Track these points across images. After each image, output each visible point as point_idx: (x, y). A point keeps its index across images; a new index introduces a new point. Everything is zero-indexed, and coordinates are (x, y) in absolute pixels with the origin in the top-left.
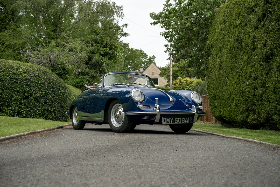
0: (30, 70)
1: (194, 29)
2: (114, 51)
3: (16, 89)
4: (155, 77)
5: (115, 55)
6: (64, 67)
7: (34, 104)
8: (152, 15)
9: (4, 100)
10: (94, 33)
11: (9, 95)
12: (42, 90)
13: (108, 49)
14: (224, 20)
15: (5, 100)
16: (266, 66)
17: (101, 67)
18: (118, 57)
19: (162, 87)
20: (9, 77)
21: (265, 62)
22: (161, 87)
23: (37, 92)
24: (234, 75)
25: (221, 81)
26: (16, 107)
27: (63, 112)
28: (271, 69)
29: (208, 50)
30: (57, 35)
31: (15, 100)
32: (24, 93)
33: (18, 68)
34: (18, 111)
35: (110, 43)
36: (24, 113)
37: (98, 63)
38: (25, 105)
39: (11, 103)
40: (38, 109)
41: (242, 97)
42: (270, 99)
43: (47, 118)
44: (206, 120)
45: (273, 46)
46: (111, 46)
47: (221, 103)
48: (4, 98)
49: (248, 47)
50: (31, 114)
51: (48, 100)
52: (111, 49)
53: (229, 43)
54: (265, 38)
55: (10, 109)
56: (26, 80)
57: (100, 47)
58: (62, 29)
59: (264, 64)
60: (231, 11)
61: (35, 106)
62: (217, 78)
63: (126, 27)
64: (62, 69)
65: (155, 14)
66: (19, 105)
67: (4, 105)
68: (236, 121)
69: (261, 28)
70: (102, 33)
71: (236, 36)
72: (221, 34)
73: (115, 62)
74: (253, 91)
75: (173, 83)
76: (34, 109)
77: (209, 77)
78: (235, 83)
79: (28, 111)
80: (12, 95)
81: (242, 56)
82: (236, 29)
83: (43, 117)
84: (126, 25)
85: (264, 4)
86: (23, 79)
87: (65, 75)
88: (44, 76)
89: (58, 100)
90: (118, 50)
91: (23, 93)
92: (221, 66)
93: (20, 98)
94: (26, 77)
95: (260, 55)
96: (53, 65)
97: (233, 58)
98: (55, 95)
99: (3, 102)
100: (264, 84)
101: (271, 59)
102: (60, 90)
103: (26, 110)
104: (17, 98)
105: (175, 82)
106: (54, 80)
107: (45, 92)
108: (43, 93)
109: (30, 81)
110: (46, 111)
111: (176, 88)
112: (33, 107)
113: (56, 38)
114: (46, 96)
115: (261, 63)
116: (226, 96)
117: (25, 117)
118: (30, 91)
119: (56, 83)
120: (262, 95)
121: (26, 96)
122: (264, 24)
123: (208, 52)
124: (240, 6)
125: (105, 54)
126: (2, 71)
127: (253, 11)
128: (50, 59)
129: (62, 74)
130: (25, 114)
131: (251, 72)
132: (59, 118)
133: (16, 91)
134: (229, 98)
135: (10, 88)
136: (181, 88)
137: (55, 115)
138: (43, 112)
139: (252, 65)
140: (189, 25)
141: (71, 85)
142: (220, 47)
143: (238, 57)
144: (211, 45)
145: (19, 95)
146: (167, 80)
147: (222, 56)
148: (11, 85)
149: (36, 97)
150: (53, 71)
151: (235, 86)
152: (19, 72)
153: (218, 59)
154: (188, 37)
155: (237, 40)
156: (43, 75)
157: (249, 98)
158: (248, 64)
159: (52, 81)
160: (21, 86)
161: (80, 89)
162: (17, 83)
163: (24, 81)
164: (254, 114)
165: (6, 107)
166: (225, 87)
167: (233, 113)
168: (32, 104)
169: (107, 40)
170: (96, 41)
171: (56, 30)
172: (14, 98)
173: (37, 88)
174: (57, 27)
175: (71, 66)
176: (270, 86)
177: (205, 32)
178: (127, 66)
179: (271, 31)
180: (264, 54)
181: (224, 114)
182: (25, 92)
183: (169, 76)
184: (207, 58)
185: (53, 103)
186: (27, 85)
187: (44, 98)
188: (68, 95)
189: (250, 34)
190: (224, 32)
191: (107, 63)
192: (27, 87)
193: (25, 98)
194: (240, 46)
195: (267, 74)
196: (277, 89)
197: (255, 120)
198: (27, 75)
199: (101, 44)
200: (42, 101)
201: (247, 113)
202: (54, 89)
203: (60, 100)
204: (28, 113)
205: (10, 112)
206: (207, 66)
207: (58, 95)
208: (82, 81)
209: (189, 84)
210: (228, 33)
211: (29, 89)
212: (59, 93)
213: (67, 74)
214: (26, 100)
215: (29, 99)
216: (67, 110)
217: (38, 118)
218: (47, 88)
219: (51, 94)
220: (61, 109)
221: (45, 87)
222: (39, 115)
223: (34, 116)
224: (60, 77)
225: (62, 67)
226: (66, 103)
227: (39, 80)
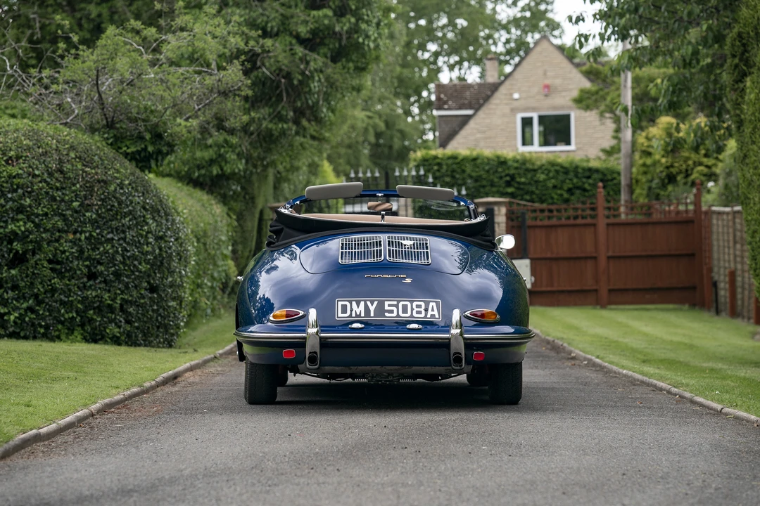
0: (29, 149)
4: (558, 109)
5: (361, 40)
6: (157, 125)
7: (50, 281)
12: (79, 226)
13: (331, 14)
17: (299, 95)
18: (377, 47)
23: (58, 234)
32: (11, 242)
36: (12, 318)
37: (288, 76)
38: (15, 287)
40: (62, 303)
43: (97, 335)
50: (39, 324)
51: (101, 264)
52: (343, 16)
56: (15, 191)
61: (54, 290)
64: (148, 136)
73: (364, 70)
75: (633, 141)
76: (47, 304)
79: (25, 311)
83: (83, 329)
86: (5, 185)
87: (160, 158)
88: (83, 171)
89: (140, 264)
91: (5, 243)
94: (14, 177)
96: (113, 121)
98: (128, 244)
102: (147, 224)
103: (18, 308)
106: (121, 186)
107: (91, 235)
108: (80, 240)
109: (30, 193)
110: (94, 309)
112: (45, 293)
114: (92, 249)
118: (31, 233)
119: (130, 194)
121: (17, 252)
125: (317, 34)
128: (101, 98)
129: (151, 155)
130: (15, 322)
132: (145, 335)
137: (128, 322)
138: (84, 312)
149: (55, 255)
150: (111, 144)
156: (79, 166)
159: (116, 189)
163: (10, 196)
168: (41, 283)
173: (57, 218)
175: (183, 123)
182: (13, 237)
185: (120, 275)
186: (21, 210)
187: (88, 258)
188: (176, 240)
191: (327, 79)
192: (20, 216)
193: (12, 261)
198: (20, 172)
200: (80, 270)
202: (123, 221)
203: (147, 262)
204: (27, 319)
207: (139, 241)
211: (29, 225)
212: (142, 236)
213: (167, 154)
214: (17, 270)
215: (29, 265)
216: (174, 299)
217: (63, 337)
218: (94, 216)
219: (113, 239)
220: (150, 298)
221: (88, 214)
222: (66, 324)
223: (47, 327)
224: (143, 171)
225: (147, 130)
226: (172, 273)
227: (64, 188)
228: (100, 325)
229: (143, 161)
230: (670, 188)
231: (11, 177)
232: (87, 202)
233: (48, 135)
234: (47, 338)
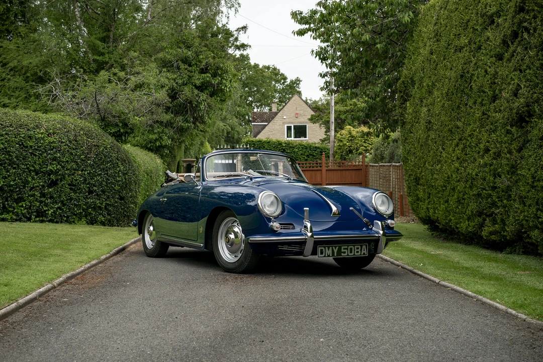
0: (60, 129)
1: (378, 46)
2: (222, 79)
3: (33, 167)
4: (302, 123)
5: (223, 87)
6: (125, 119)
7: (69, 194)
8: (294, 15)
9: (10, 190)
10: (182, 45)
11: (20, 180)
12: (84, 167)
13: (210, 76)
14: (437, 34)
15: (12, 188)
16: (517, 134)
17: (196, 111)
18: (230, 91)
19: (315, 144)
20: (20, 145)
21: (517, 127)
22: (312, 143)
23: (73, 171)
24: (456, 143)
25: (429, 151)
26: (33, 202)
27: (124, 209)
28: (528, 141)
29: (405, 87)
30: (109, 47)
31: (32, 189)
32: (49, 175)
33: (37, 126)
34: (37, 210)
35: (213, 64)
36: (50, 212)
37: (191, 102)
38: (51, 197)
39: (25, 194)
40: (75, 205)
41: (471, 187)
42: (525, 198)
43: (93, 221)
44: (399, 213)
45: (531, 98)
46: (215, 70)
47: (430, 194)
48: (11, 186)
49: (484, 92)
50: (64, 215)
51: (95, 186)
52: (215, 77)
53: (447, 80)
54: (516, 81)
55: (22, 206)
56: (52, 150)
57: (195, 72)
58: (120, 36)
59: (514, 130)
60: (449, 18)
61: (71, 199)
62: (422, 145)
63: (245, 32)
64: (121, 125)
65: (301, 13)
66: (40, 197)
67: (11, 199)
68: (459, 232)
69: (509, 60)
70: (197, 44)
71: (460, 68)
72: (430, 60)
73: (224, 101)
74: (492, 179)
75: (335, 136)
76: (68, 206)
77: (407, 141)
78: (458, 158)
79: (57, 209)
80: (25, 179)
81: (471, 108)
82: (460, 55)
83: (86, 218)
84: (244, 28)
85: (516, 12)
86: (47, 147)
87: (127, 135)
88: (87, 141)
89: (115, 186)
90: (229, 78)
91: (47, 175)
92: (430, 122)
93: (42, 184)
94: (52, 143)
95: (506, 113)
96: (104, 117)
97: (453, 110)
98: (109, 176)
99: (9, 192)
100: (514, 168)
101: (527, 122)
102: (119, 167)
103: (53, 208)
104: (35, 185)
105: (340, 134)
106: (106, 148)
107: (90, 172)
108: (85, 174)
109: (59, 151)
110: (92, 208)
111: (341, 146)
112: (67, 200)
113: (108, 53)
114: (91, 179)
115: (509, 128)
116: (440, 183)
117: (51, 221)
118: (60, 170)
119: (110, 152)
120: (509, 189)
121: (53, 180)
122: (514, 52)
123: (405, 91)
124: (467, 9)
125: (204, 85)
126: (6, 134)
127: (493, 22)
128: (98, 106)
129: (122, 134)
130: (51, 214)
131: (488, 142)
132: (117, 221)
133: (33, 171)
134: (445, 186)
135: (21, 165)
136: (351, 146)
137: (109, 214)
138: (86, 209)
139: (491, 129)
140: (368, 38)
141: (137, 146)
142: (428, 86)
143: (463, 109)
144: (411, 79)
145: (40, 179)
146: (324, 130)
147: (433, 104)
148: (23, 159)
149: (71, 182)
150: (103, 128)
151: (457, 165)
152: (40, 133)
153: (425, 109)
154: (366, 60)
155: (462, 76)
156: (85, 138)
157: (484, 191)
158: (482, 126)
159: (103, 150)
160: (43, 162)
161: (156, 153)
162: (36, 156)
163: (49, 152)
164: (494, 222)
165: (15, 202)
166: (438, 165)
167: (454, 216)
168: (65, 195)
169: (207, 58)
170: (185, 61)
171: (108, 37)
172: (31, 185)
173: (73, 163)
174: (109, 31)
175: (138, 119)
176: (525, 174)
177: (399, 51)
178: (246, 99)
179: (529, 67)
180: (514, 111)
181: (436, 215)
182: (51, 172)
183: (328, 122)
184: (402, 104)
185: (105, 192)
186: (55, 159)
187: (88, 184)
188: (134, 175)
189: (488, 68)
190: (436, 57)
191: (208, 104)
192: (54, 162)
193: (50, 184)
194: (467, 88)
195: (520, 150)
196: (539, 181)
197: (494, 235)
198: (55, 140)
199: (195, 66)
200: (84, 189)
201: (481, 220)
202: (107, 165)
203: (119, 185)
204: (58, 213)
205: (23, 212)
206: (402, 118)
207: (115, 175)
208: (160, 137)
209: (367, 139)
210: (444, 59)
211: (59, 167)
212: (116, 173)
213: (130, 133)
214: (53, 189)
215: (59, 186)
216: (132, 203)
217: (76, 222)
218: (92, 163)
219: (101, 174)
220: (120, 203)
221: (89, 162)
222: (78, 215)
223: (68, 217)
224: (117, 141)
225: (120, 122)
226: (131, 190)
227: (77, 149)
228: (94, 216)
229: (119, 136)
230: (350, 155)
231: (50, 143)
232: (88, 156)
233: (70, 122)
234: (68, 222)
